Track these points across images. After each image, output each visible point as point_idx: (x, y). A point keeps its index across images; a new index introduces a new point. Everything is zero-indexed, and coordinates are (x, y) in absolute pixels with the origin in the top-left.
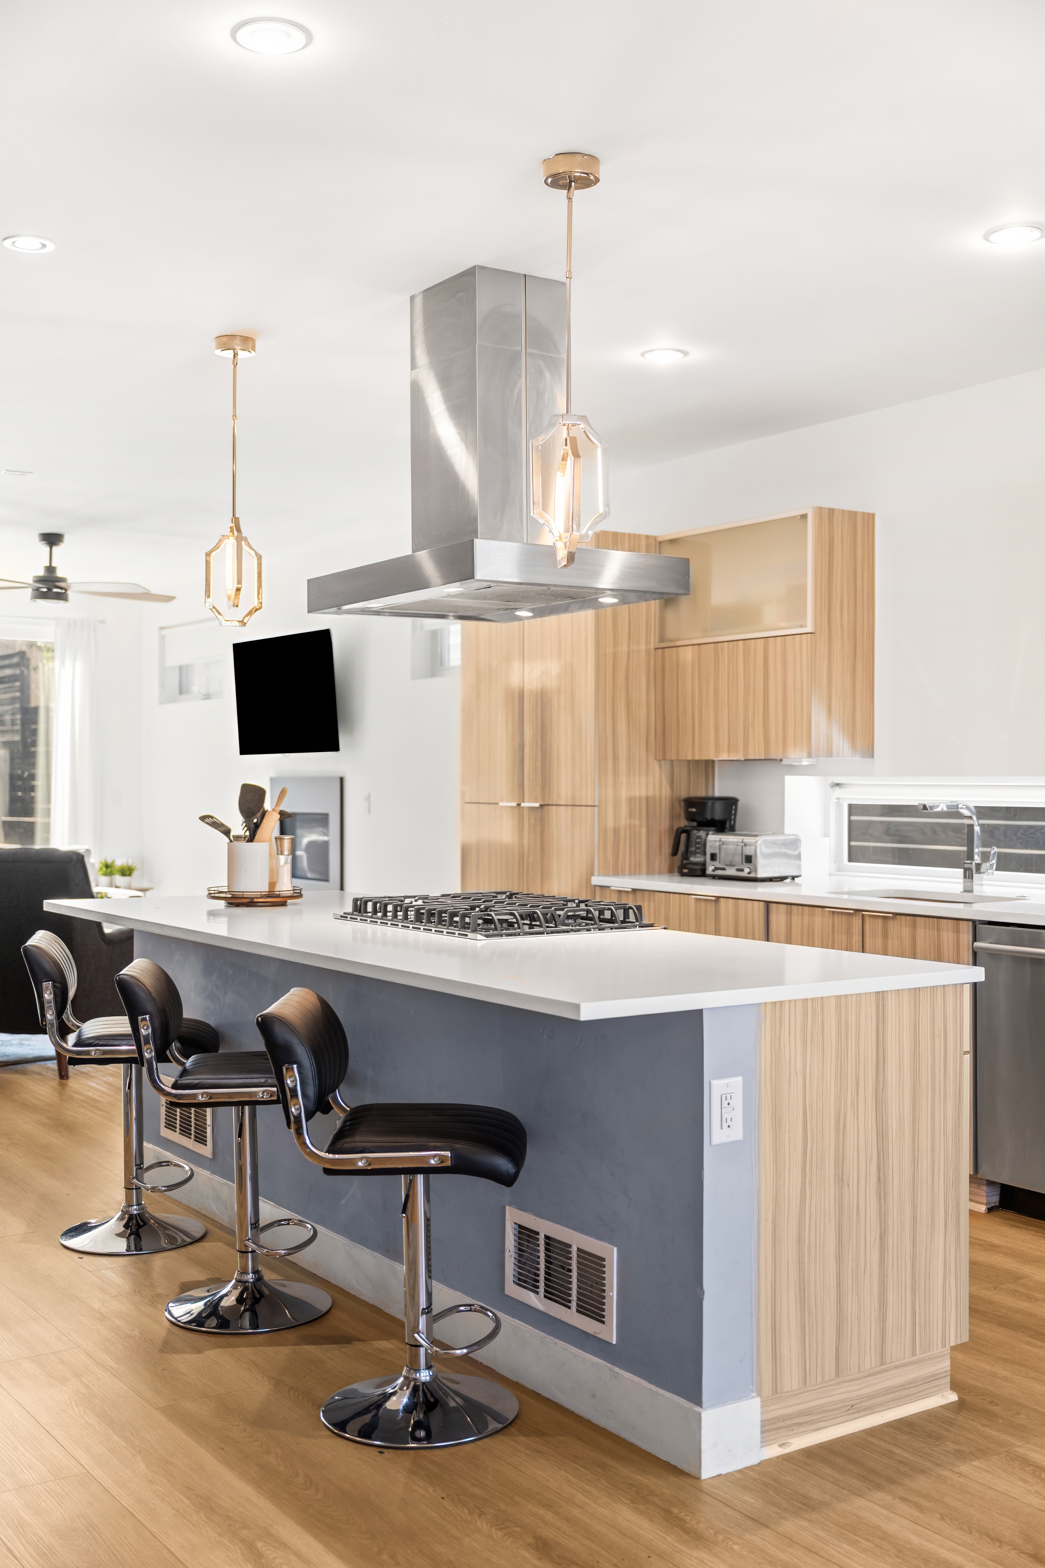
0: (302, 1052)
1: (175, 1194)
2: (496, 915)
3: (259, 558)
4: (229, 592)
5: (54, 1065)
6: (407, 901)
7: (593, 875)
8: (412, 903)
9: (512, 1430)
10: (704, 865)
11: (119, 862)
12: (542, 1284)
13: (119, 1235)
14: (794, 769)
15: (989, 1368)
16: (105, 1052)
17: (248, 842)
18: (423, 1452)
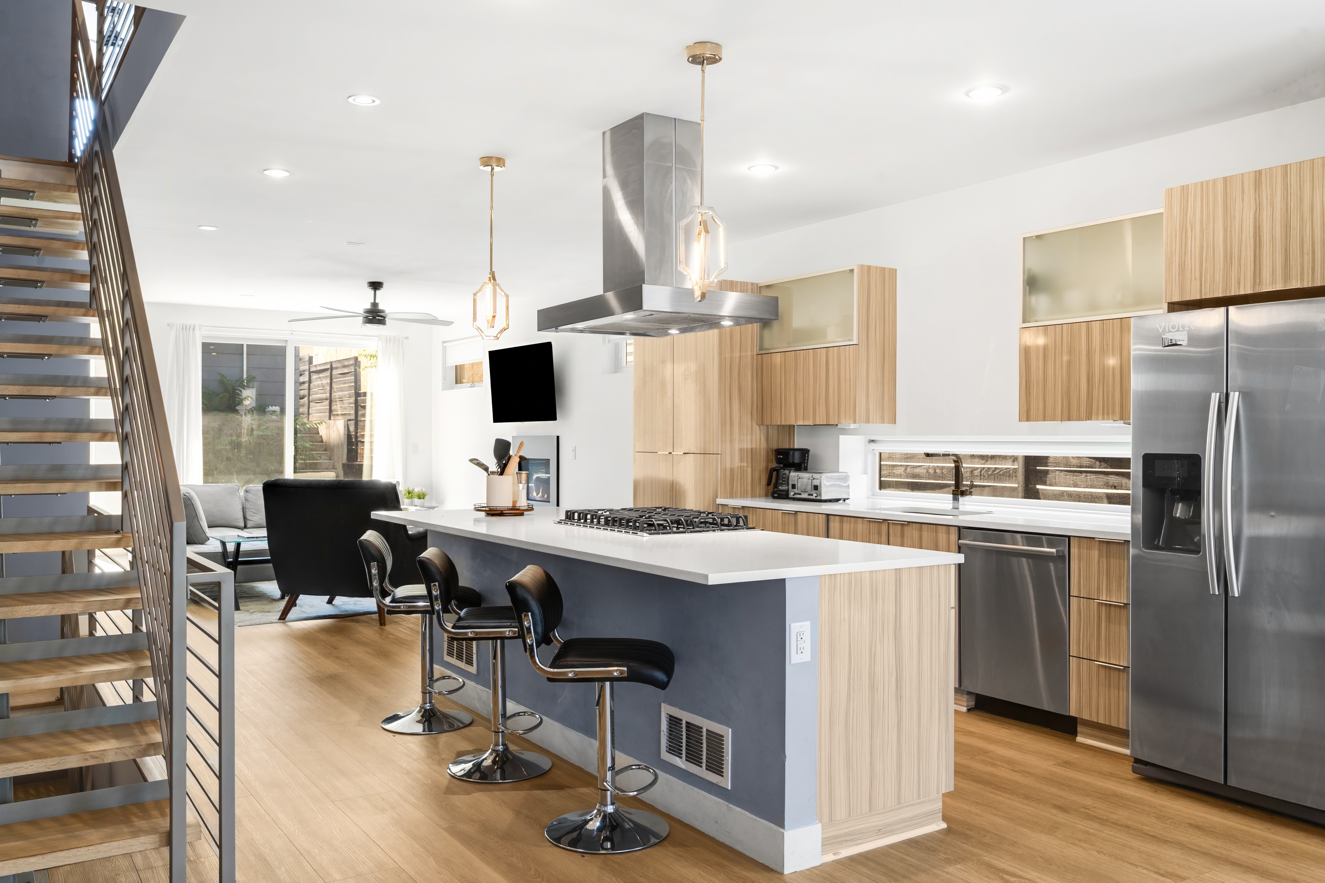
0: (534, 605)
1: (452, 696)
2: (656, 521)
3: (507, 296)
4: (488, 318)
5: (376, 616)
6: (600, 512)
7: (717, 497)
8: (602, 513)
9: (665, 843)
10: (788, 491)
11: (417, 490)
12: (684, 752)
13: (418, 722)
14: (844, 431)
15: (967, 807)
16: (409, 607)
17: (499, 475)
18: (609, 856)
